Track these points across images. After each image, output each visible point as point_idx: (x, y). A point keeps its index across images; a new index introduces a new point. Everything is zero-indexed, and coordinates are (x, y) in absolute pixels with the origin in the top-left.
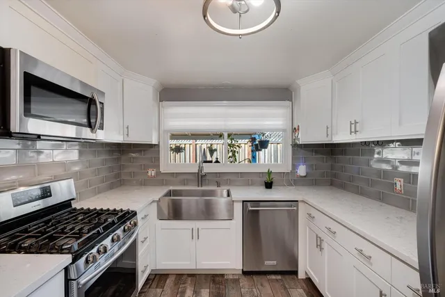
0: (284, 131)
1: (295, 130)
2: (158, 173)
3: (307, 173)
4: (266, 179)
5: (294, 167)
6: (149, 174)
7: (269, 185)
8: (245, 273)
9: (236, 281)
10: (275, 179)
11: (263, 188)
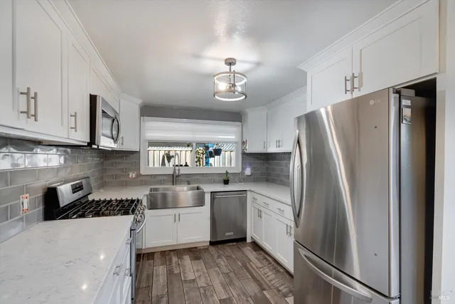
0: (236, 143)
1: (244, 143)
2: (139, 175)
3: (252, 174)
4: (225, 178)
5: (243, 169)
6: (131, 176)
7: (226, 182)
8: (212, 243)
9: (206, 249)
10: (231, 178)
11: (223, 185)
